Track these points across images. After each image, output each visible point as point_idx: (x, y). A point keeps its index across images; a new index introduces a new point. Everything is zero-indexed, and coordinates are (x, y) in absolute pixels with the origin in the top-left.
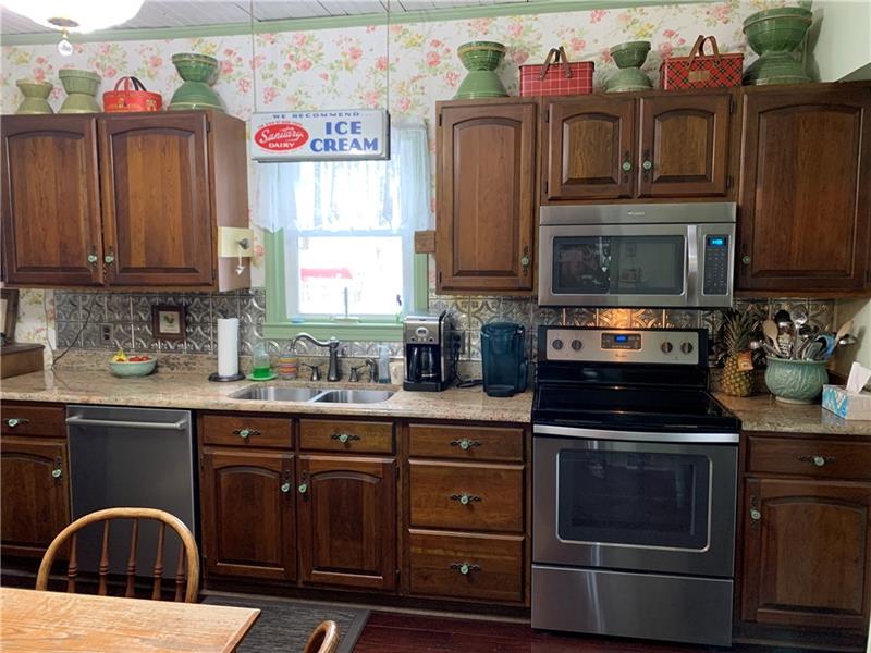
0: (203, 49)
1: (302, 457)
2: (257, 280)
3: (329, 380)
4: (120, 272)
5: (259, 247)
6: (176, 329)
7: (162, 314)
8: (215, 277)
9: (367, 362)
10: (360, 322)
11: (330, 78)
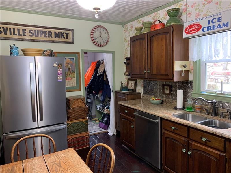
0: (178, 6)
1: (190, 142)
2: (191, 78)
3: (212, 116)
4: (151, 75)
5: (192, 67)
6: (168, 92)
7: (165, 87)
8: (173, 77)
9: (228, 111)
10: (228, 95)
11: (219, 4)
